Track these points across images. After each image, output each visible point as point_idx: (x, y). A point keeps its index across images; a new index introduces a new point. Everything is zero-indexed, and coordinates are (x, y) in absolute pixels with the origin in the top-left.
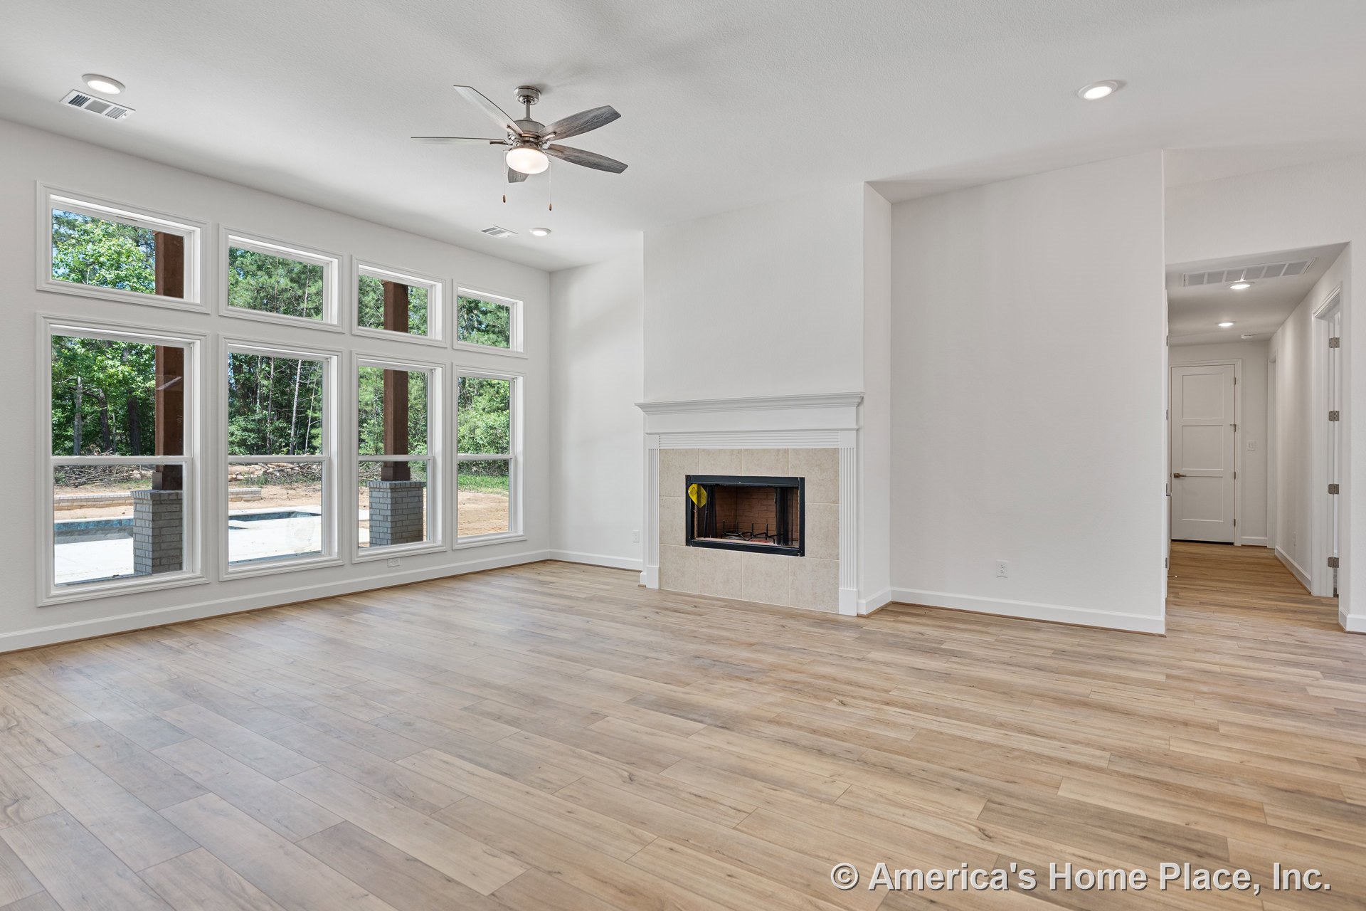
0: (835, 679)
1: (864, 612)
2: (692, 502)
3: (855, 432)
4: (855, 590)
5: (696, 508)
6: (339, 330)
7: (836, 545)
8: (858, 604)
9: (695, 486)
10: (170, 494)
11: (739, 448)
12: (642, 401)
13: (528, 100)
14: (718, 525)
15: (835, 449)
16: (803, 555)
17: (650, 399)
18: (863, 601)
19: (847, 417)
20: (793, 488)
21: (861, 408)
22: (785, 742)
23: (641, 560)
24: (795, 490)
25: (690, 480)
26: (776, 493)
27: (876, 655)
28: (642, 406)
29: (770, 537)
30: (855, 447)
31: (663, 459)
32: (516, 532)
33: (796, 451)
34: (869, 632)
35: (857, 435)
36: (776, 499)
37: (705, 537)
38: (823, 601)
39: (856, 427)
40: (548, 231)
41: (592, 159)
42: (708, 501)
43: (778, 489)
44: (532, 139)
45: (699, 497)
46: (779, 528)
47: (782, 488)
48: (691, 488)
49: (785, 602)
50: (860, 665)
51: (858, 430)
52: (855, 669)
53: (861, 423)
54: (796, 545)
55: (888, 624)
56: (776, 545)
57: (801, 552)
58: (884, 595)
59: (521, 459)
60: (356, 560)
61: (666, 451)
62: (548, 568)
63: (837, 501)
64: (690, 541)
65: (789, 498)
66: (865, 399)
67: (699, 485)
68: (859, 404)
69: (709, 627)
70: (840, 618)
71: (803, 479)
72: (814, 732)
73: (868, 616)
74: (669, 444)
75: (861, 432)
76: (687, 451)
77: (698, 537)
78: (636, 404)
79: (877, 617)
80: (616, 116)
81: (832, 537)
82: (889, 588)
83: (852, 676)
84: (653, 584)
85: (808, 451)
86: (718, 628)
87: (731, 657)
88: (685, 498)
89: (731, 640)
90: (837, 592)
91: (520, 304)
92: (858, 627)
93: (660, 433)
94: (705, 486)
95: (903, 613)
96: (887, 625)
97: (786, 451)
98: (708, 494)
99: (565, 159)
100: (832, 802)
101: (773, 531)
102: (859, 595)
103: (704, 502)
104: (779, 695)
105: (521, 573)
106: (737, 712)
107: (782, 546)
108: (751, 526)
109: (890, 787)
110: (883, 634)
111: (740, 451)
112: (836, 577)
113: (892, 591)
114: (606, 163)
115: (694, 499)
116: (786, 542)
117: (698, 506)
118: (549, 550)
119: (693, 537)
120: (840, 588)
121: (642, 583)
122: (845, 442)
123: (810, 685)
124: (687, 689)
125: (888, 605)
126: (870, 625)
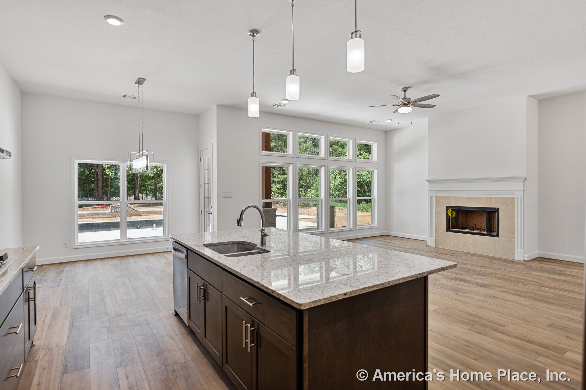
0: (519, 278)
1: (526, 259)
2: (449, 216)
3: (522, 191)
4: (522, 251)
5: (450, 218)
6: (325, 158)
7: (514, 234)
8: (524, 256)
9: (450, 210)
10: (267, 209)
11: (469, 196)
12: (428, 179)
13: (405, 91)
14: (460, 224)
15: (513, 197)
16: (498, 237)
17: (431, 178)
18: (526, 255)
19: (519, 185)
20: (494, 211)
21: (525, 182)
22: (505, 292)
23: (427, 237)
24: (495, 212)
25: (448, 208)
26: (486, 213)
27: (534, 273)
28: (427, 181)
29: (483, 230)
30: (522, 196)
31: (438, 200)
32: (374, 224)
33: (496, 198)
34: (529, 266)
35: (523, 192)
36: (486, 216)
37: (454, 229)
38: (508, 254)
39: (523, 189)
40: (392, 120)
41: (424, 106)
42: (456, 216)
43: (487, 212)
44: (406, 103)
45: (452, 214)
46: (487, 227)
47: (489, 212)
48: (448, 211)
49: (491, 254)
50: (528, 275)
51: (524, 190)
52: (526, 276)
53: (525, 187)
54: (495, 233)
55: (539, 264)
56: (486, 232)
57: (498, 236)
58: (536, 254)
59: (376, 199)
60: (330, 232)
61: (438, 197)
62: (386, 238)
63: (514, 217)
64: (448, 230)
65: (492, 215)
66: (527, 179)
67: (452, 210)
68: (524, 181)
69: (462, 260)
70: (515, 261)
71: (498, 209)
72: (515, 291)
73: (528, 261)
74: (439, 194)
75: (525, 191)
76: (447, 197)
77: (452, 228)
78: (425, 180)
79: (533, 262)
80: (439, 96)
81: (512, 230)
82: (537, 252)
83: (526, 278)
84: (433, 245)
85: (501, 198)
86: (466, 261)
87: (475, 269)
88: (446, 214)
89: (473, 264)
90: (514, 251)
91: (376, 144)
92: (524, 264)
93: (436, 191)
94: (454, 210)
95: (545, 261)
96: (537, 265)
97: (491, 198)
98: (456, 213)
99: (415, 107)
100: (527, 306)
101: (485, 227)
102: (524, 253)
103: (454, 216)
104: (498, 281)
105: (378, 239)
106: (484, 283)
107: (489, 233)
108: (475, 225)
109: (547, 305)
110: (536, 267)
111: (470, 198)
112: (514, 246)
113: (539, 253)
114: (429, 106)
115: (450, 215)
116: (491, 232)
117: (451, 218)
118: (385, 231)
119: (449, 229)
120: (515, 250)
121: (427, 245)
122: (518, 195)
123: (509, 279)
124: (463, 276)
125: (537, 258)
126: (530, 264)
